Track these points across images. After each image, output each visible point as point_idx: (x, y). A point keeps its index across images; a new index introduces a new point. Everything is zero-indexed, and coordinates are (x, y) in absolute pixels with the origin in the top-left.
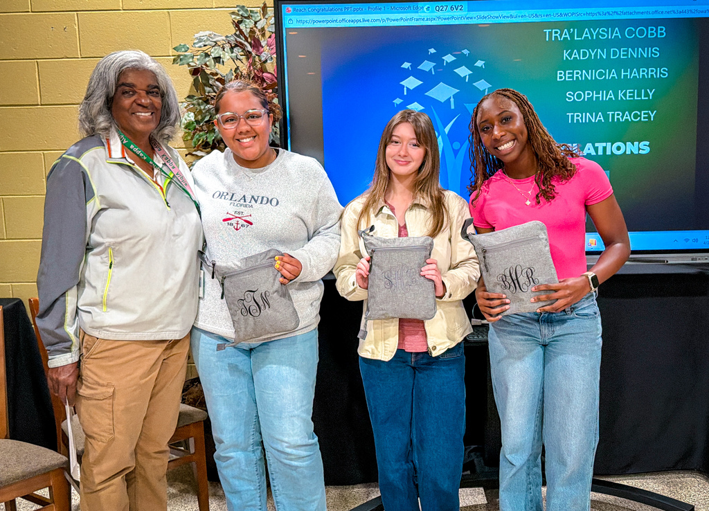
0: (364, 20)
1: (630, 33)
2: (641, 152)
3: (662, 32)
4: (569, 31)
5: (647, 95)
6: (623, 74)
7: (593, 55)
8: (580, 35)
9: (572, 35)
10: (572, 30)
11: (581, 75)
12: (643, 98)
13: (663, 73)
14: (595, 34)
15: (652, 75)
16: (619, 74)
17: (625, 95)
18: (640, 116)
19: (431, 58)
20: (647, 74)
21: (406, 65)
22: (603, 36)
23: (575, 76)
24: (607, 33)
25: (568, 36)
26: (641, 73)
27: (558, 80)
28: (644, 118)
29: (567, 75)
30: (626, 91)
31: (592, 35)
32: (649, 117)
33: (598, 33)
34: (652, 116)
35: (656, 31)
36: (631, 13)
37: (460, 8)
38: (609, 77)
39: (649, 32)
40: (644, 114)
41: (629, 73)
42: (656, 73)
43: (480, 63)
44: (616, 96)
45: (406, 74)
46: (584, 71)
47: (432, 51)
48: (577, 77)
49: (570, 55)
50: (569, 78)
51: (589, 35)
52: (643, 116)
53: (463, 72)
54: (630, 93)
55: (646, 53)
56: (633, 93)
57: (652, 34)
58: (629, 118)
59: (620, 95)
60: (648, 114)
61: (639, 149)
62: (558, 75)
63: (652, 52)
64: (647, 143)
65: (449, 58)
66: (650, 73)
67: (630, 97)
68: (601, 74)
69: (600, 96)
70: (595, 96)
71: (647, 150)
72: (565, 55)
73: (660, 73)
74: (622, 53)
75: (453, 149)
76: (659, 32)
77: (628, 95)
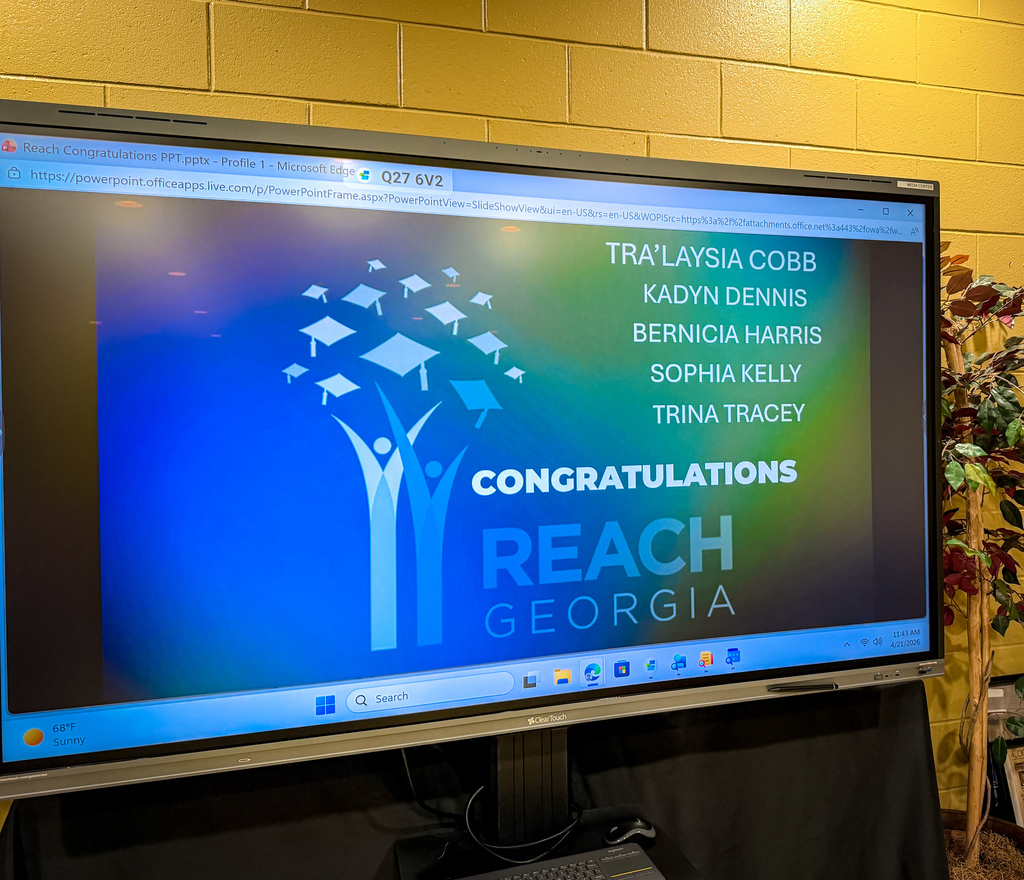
0: (211, 187)
1: (758, 260)
2: (784, 479)
3: (809, 262)
4: (652, 249)
5: (789, 375)
6: (747, 334)
7: (696, 296)
8: (672, 258)
9: (658, 257)
10: (657, 246)
11: (677, 334)
12: (782, 380)
13: (811, 335)
14: (698, 258)
15: (796, 339)
16: (741, 334)
17: (752, 373)
18: (779, 413)
19: (374, 281)
20: (789, 336)
21: (316, 292)
22: (714, 262)
23: (666, 333)
24: (719, 256)
25: (650, 258)
26: (778, 335)
27: (636, 340)
28: (786, 416)
29: (651, 333)
30: (754, 368)
31: (693, 260)
32: (794, 416)
33: (704, 258)
34: (799, 413)
35: (801, 260)
36: (759, 224)
37: (435, 181)
38: (724, 339)
39: (790, 260)
40: (786, 409)
41: (757, 334)
42: (803, 336)
43: (482, 299)
44: (738, 375)
45: (316, 312)
46: (681, 326)
47: (377, 265)
48: (669, 337)
49: (656, 294)
50: (655, 337)
51: (687, 259)
52: (783, 413)
53: (446, 313)
54: (761, 369)
55: (784, 298)
56: (766, 370)
57: (794, 265)
58: (760, 416)
59: (745, 373)
60: (792, 409)
61: (780, 474)
62: (636, 332)
63: (795, 298)
64: (792, 463)
65: (414, 284)
66: (792, 335)
67: (761, 377)
68: (711, 334)
69: (711, 373)
70: (701, 373)
71: (793, 476)
72: (647, 293)
73: (810, 336)
74: (745, 296)
75: (426, 477)
76: (805, 261)
77: (758, 373)
